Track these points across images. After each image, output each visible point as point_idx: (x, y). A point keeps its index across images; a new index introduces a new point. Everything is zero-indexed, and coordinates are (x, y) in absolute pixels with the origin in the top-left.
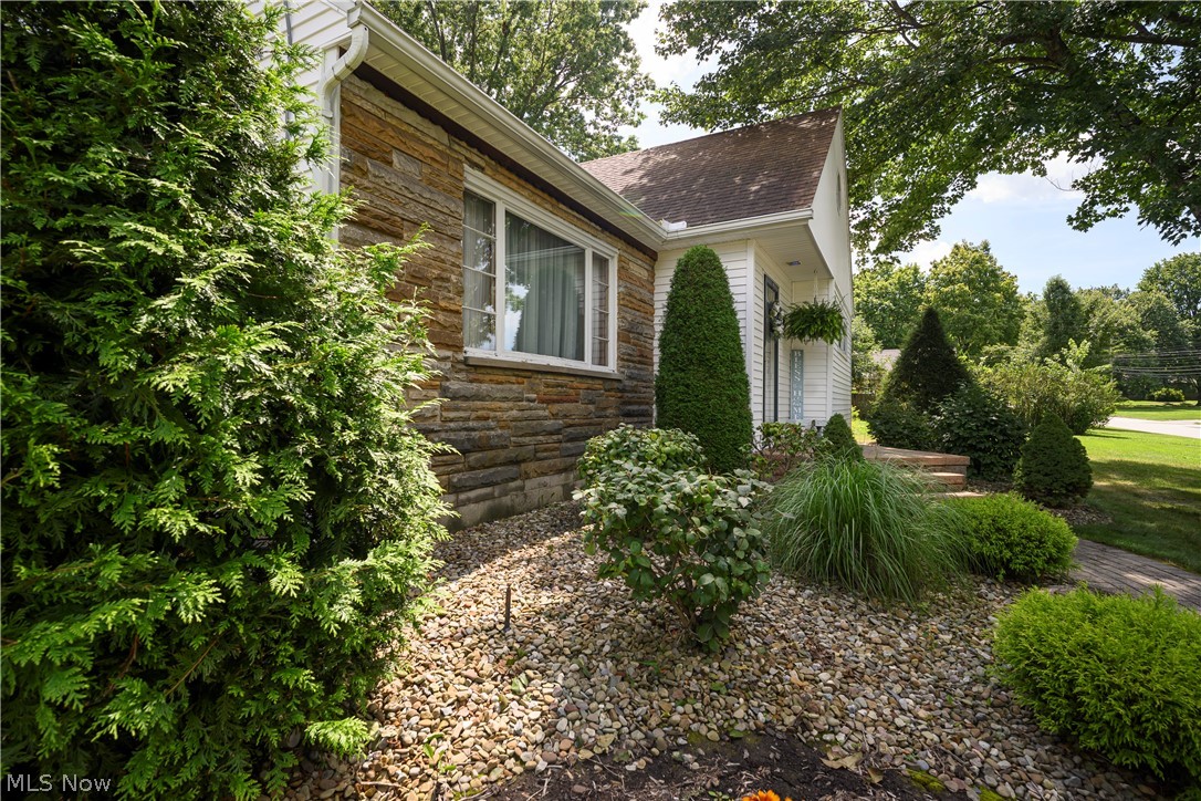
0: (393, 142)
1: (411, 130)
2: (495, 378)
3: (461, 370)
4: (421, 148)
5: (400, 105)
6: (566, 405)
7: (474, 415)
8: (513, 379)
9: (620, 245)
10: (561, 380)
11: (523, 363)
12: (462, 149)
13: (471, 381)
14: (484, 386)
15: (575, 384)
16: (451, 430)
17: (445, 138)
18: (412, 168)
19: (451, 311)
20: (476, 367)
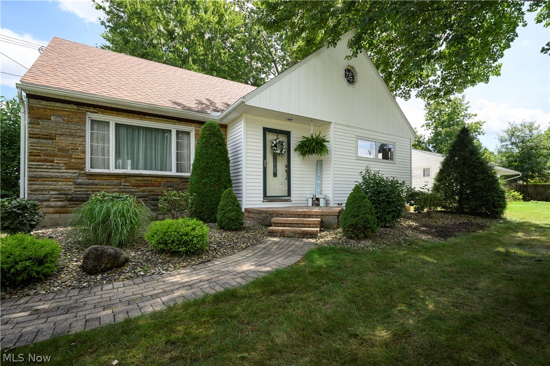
0: (51, 113)
1: (58, 108)
2: (103, 178)
3: (83, 176)
4: (63, 113)
5: (53, 103)
6: (150, 187)
7: (91, 190)
8: (114, 178)
9: (193, 125)
10: (146, 179)
11: (123, 173)
12: (85, 109)
13: (89, 179)
14: (96, 181)
15: (158, 180)
16: (78, 194)
17: (76, 107)
18: (59, 119)
19: (79, 158)
20: (91, 175)
